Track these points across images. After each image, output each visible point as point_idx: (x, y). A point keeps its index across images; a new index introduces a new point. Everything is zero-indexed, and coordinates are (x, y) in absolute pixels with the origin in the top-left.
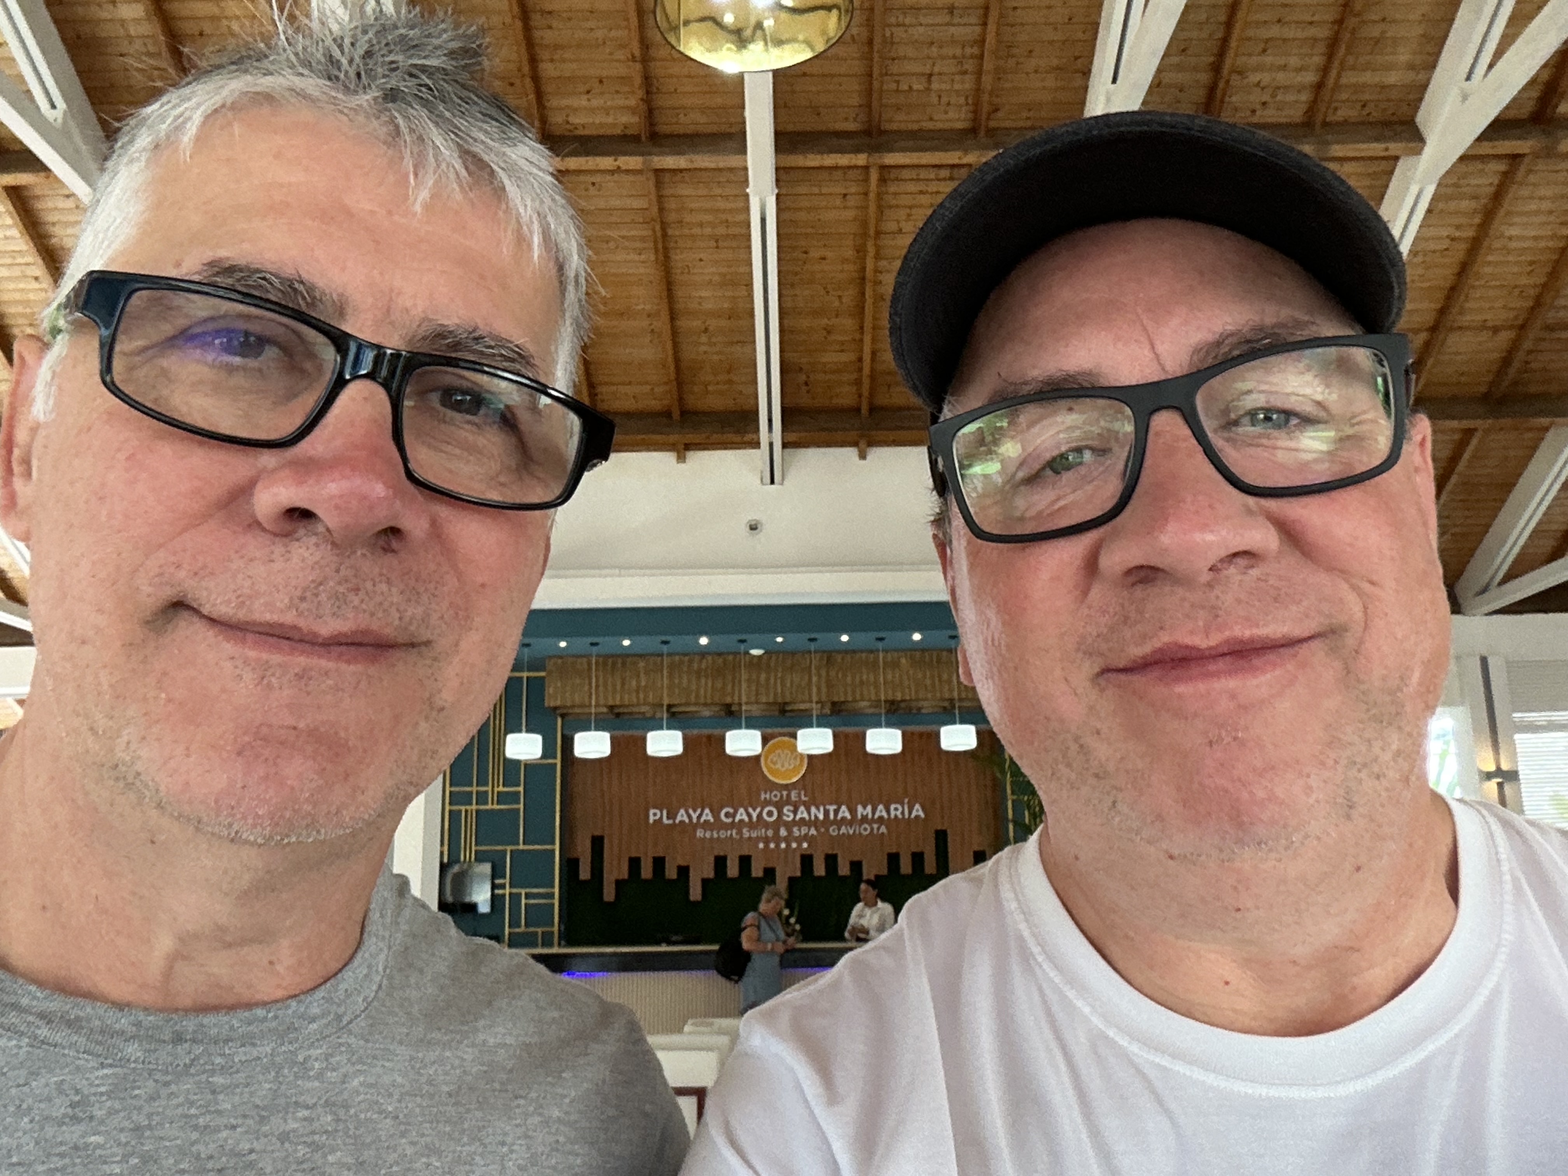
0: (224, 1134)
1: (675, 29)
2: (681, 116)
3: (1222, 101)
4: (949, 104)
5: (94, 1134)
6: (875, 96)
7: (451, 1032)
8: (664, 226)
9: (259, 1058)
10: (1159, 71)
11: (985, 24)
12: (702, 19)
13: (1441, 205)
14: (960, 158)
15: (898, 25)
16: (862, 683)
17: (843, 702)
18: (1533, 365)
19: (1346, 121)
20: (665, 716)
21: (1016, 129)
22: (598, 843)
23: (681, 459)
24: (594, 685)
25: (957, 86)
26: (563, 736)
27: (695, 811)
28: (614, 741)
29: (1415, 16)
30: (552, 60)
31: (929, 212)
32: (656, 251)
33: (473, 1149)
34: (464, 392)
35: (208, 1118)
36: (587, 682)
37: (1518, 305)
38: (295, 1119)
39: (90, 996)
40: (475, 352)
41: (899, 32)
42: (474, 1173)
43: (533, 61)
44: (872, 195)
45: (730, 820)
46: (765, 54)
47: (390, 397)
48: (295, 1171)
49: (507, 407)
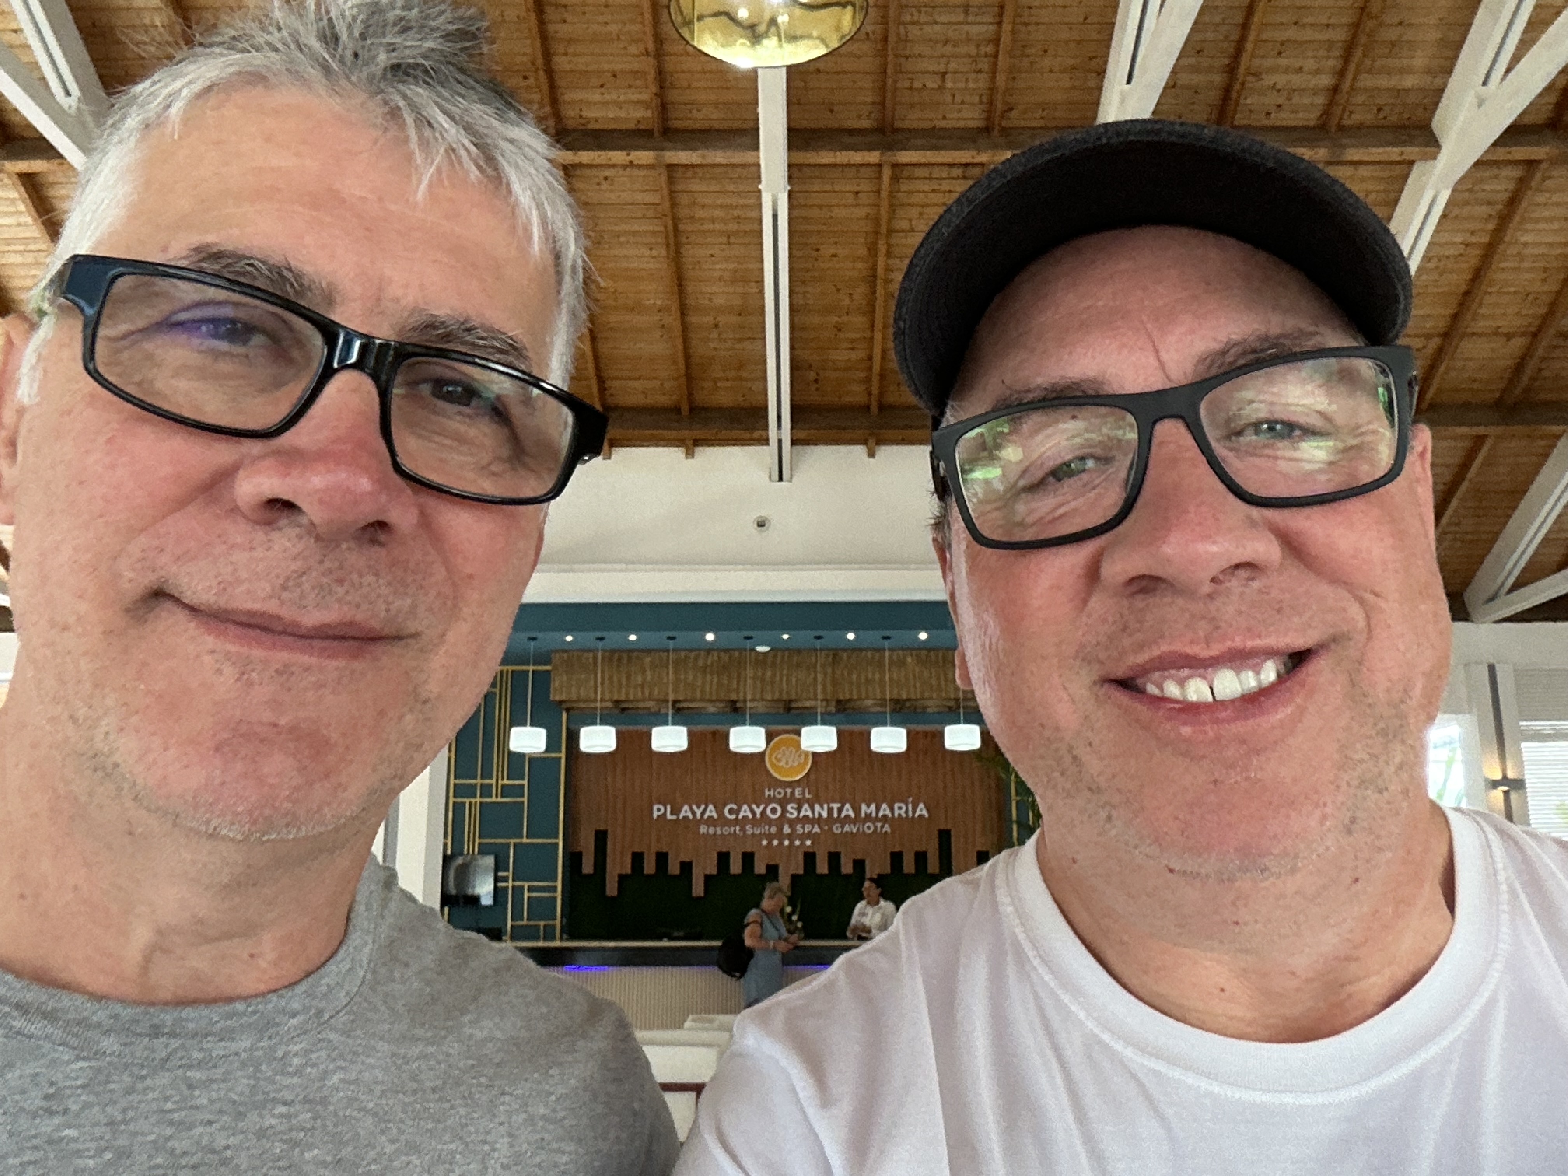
0: (200, 1129)
1: (689, 23)
2: (695, 112)
3: (1237, 104)
4: (963, 103)
5: (69, 1128)
6: (889, 94)
7: (435, 1027)
8: (676, 221)
9: (237, 1054)
10: (1174, 72)
11: (1000, 23)
12: (716, 15)
13: (1456, 211)
14: (973, 157)
15: (912, 23)
16: (868, 681)
17: (849, 700)
18: (1546, 373)
19: (1361, 124)
20: (670, 712)
21: (1029, 128)
22: (601, 837)
23: (690, 454)
24: (599, 681)
25: (971, 85)
26: (568, 729)
27: (699, 807)
28: (620, 736)
29: (1433, 20)
30: (566, 54)
31: (941, 210)
32: (668, 245)
33: (453, 1146)
34: (456, 383)
35: (184, 1113)
36: (592, 676)
37: (1531, 312)
38: (273, 1116)
39: (67, 987)
40: (466, 343)
41: (914, 31)
42: (453, 1171)
43: (547, 55)
44: (884, 194)
45: (734, 817)
46: (779, 50)
47: (379, 387)
48: (271, 1168)
49: (499, 397)
